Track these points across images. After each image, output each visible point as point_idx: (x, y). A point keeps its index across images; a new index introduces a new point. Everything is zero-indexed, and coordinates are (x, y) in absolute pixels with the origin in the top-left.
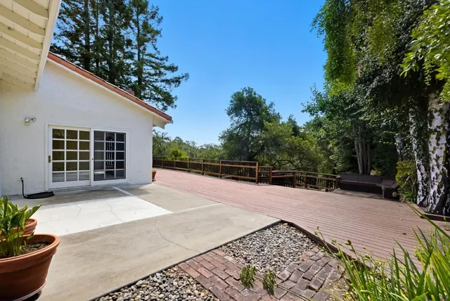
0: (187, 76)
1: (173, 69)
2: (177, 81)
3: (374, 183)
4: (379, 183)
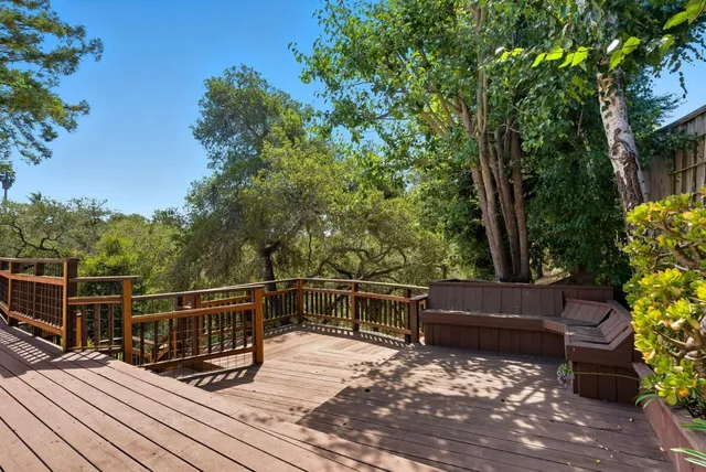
0: (95, 47)
2: (68, 58)
3: (536, 317)
4: (556, 315)
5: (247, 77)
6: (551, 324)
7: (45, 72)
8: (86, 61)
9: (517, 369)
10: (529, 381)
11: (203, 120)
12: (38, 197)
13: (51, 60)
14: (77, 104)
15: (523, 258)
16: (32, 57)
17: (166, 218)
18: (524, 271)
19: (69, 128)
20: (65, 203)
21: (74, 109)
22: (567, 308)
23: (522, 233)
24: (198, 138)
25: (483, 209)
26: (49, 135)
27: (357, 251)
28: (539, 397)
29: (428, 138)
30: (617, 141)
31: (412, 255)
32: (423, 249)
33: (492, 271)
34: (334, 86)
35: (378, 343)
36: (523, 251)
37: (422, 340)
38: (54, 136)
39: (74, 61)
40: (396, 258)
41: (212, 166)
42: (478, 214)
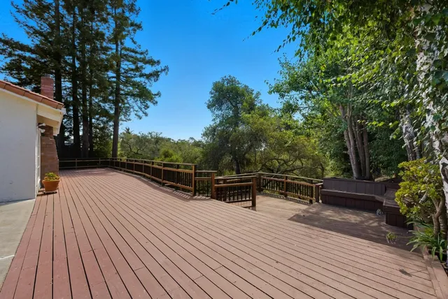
0: (166, 69)
1: (151, 62)
2: (156, 75)
3: (373, 195)
4: (382, 194)
5: (231, 81)
6: (378, 198)
7: (146, 81)
8: (162, 75)
9: (366, 215)
10: (371, 219)
11: (211, 100)
12: (128, 130)
13: (148, 76)
14: (156, 93)
15: (367, 170)
16: (141, 76)
17: (197, 144)
18: (368, 175)
19: (154, 104)
20: (147, 134)
21: (155, 95)
22: (387, 191)
23: (367, 159)
24: (209, 108)
25: (349, 148)
26: (147, 107)
27: (277, 160)
28: (376, 224)
29: (323, 114)
30: (406, 131)
31: (306, 163)
32: (313, 160)
33: (352, 174)
34: (282, 96)
35: (297, 202)
36: (367, 167)
37: (320, 201)
38: (148, 107)
39: (158, 76)
40: (298, 163)
41: (214, 120)
42: (347, 149)
